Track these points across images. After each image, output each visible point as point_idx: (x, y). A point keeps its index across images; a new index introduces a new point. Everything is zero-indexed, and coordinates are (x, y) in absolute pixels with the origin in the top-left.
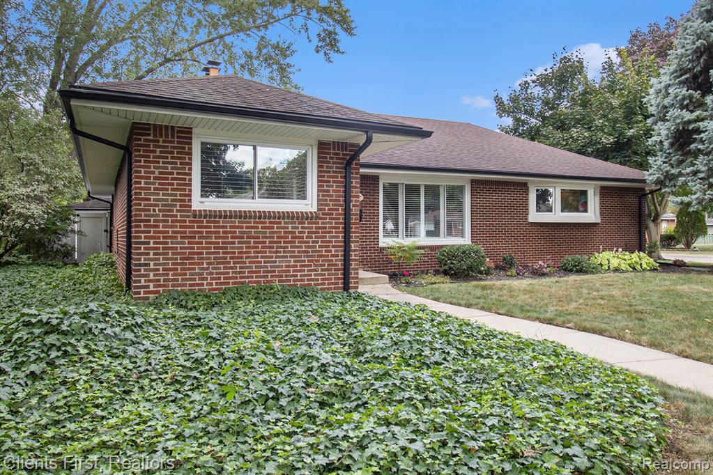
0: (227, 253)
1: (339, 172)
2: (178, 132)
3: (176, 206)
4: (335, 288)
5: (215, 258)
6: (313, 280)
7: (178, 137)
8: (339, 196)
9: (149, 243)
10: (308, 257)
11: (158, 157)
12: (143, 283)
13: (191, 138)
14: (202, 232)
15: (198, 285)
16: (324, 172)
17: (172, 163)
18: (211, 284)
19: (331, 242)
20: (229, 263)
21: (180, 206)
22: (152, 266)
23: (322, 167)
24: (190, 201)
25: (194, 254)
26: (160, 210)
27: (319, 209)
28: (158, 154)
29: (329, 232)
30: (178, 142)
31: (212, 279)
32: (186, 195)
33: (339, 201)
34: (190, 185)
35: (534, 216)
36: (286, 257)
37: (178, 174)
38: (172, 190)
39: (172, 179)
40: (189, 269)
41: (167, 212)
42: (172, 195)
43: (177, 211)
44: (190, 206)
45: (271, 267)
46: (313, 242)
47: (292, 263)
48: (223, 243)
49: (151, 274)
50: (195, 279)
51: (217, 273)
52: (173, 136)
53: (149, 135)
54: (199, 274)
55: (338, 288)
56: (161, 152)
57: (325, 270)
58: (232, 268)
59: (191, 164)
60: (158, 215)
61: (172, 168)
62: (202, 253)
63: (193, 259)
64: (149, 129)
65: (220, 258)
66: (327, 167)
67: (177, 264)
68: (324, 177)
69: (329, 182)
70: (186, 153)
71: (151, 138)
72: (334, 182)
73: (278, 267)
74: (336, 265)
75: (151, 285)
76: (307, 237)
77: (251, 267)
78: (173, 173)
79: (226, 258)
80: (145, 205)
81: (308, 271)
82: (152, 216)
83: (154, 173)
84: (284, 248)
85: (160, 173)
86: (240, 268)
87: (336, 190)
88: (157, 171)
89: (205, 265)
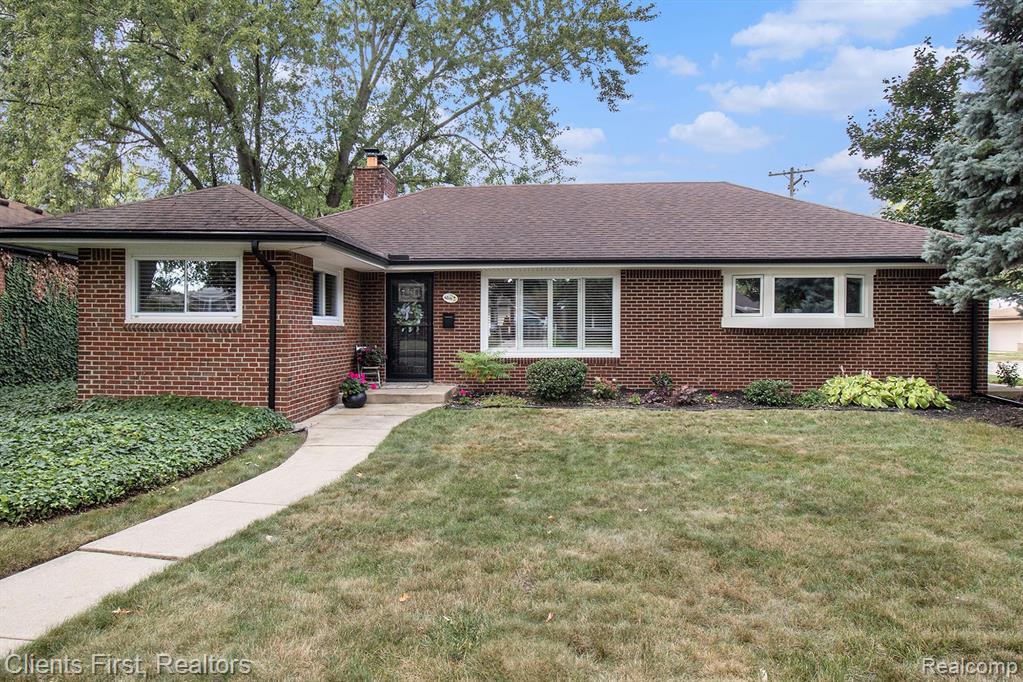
0: (155, 364)
1: (265, 283)
2: (113, 253)
3: (111, 320)
4: (261, 404)
5: (144, 368)
6: (237, 394)
7: (113, 258)
8: (265, 307)
9: (89, 353)
10: (232, 370)
11: (96, 277)
12: (85, 388)
13: (124, 259)
14: (133, 344)
15: (128, 392)
16: (249, 282)
17: (108, 282)
18: (140, 393)
19: (256, 355)
20: (156, 373)
21: (115, 320)
22: (92, 374)
23: (247, 278)
24: (124, 315)
25: (125, 363)
26: (99, 325)
27: (244, 322)
28: (96, 274)
29: (253, 345)
30: (113, 263)
31: (142, 388)
32: (119, 311)
33: (265, 312)
34: (124, 301)
35: (731, 320)
36: (210, 369)
37: (113, 291)
38: (108, 306)
39: (108, 296)
40: (122, 378)
41: (104, 325)
42: (107, 310)
43: (113, 325)
44: (123, 321)
45: (195, 379)
46: (237, 355)
47: (216, 376)
48: (151, 354)
49: (92, 380)
50: (126, 387)
51: (146, 383)
52: (108, 258)
53: (90, 258)
54: (130, 383)
55: (264, 404)
56: (99, 273)
57: (250, 384)
58: (158, 378)
59: (124, 282)
60: (97, 329)
61: (108, 286)
62: (133, 364)
63: (125, 368)
64: (89, 253)
65: (148, 369)
66: (252, 278)
67: (112, 372)
68: (248, 288)
69: (255, 293)
70: (119, 272)
71: (91, 260)
72: (259, 293)
73: (201, 379)
74: (261, 379)
75: (91, 390)
76: (231, 350)
77: (177, 378)
78: (108, 291)
79: (153, 369)
80: (87, 320)
81: (232, 384)
82: (92, 329)
83: (93, 291)
84: (209, 360)
85: (98, 291)
86: (167, 378)
87: (262, 301)
88: (96, 290)
89: (135, 375)
